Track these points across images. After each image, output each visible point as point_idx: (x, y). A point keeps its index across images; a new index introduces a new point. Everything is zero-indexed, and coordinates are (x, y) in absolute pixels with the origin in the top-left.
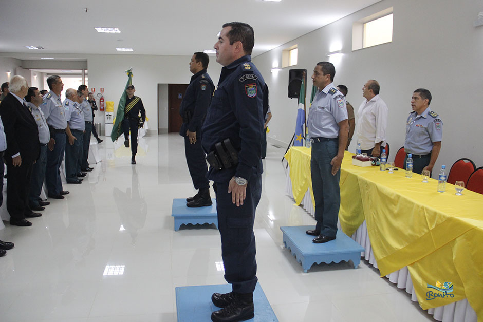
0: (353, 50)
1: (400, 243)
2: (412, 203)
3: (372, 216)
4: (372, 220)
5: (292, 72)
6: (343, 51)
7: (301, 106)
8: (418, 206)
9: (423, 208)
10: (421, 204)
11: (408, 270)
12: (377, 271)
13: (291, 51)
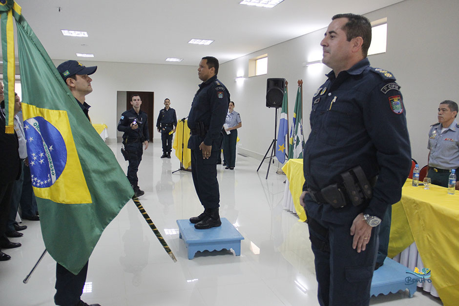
3: (426, 239)
4: (426, 242)
5: (269, 81)
7: (283, 116)
13: (258, 61)
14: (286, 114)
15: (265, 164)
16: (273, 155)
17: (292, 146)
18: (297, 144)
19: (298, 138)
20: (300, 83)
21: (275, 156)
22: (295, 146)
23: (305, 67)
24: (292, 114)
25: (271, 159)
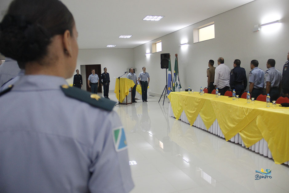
0: (194, 43)
1: (234, 124)
2: (237, 107)
5: (162, 55)
6: (188, 43)
7: (169, 72)
8: (240, 107)
9: (242, 107)
10: (241, 106)
11: (239, 134)
12: (224, 139)
13: (157, 44)
14: (170, 72)
15: (162, 99)
16: (166, 93)
17: (175, 87)
18: (177, 86)
19: (177, 83)
20: (176, 55)
21: (167, 93)
22: (176, 87)
23: (180, 47)
24: (173, 72)
25: (165, 95)
